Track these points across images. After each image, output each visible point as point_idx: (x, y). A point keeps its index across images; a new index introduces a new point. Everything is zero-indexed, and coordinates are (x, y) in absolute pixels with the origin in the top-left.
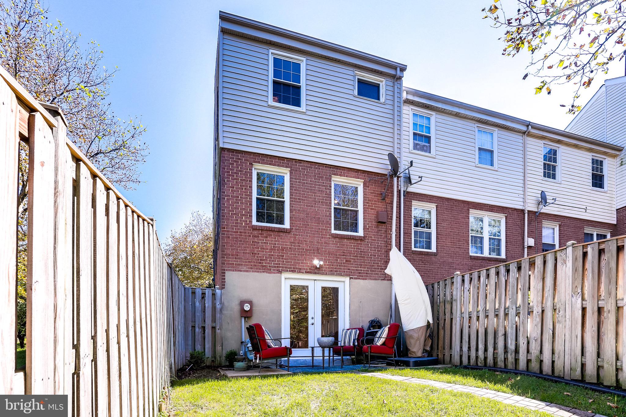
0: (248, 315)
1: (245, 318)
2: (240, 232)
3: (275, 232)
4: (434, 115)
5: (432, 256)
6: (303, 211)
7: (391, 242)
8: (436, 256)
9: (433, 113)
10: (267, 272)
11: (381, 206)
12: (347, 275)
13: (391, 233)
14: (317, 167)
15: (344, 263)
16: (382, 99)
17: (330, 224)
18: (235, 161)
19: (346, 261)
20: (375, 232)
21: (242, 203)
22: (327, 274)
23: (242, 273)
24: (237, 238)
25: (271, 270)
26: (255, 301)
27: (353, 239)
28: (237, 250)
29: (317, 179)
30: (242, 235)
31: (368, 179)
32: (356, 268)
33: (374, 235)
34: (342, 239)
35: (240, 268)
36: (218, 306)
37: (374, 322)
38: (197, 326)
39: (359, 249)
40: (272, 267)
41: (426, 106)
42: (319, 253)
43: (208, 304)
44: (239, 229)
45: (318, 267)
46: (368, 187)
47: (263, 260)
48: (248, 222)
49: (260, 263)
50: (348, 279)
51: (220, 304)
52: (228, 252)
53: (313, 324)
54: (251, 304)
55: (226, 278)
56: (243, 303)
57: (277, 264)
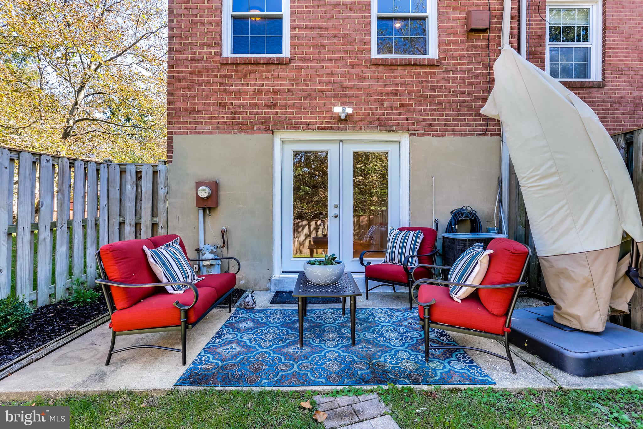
0: (209, 204)
1: (204, 210)
2: (199, 72)
3: (261, 66)
5: (592, 89)
6: (315, 26)
8: (603, 87)
10: (245, 133)
12: (403, 130)
13: (499, 48)
15: (396, 109)
17: (368, 44)
19: (402, 105)
20: (462, 50)
21: (203, 25)
22: (361, 129)
23: (202, 136)
24: (192, 81)
25: (253, 127)
26: (224, 181)
27: (415, 65)
28: (194, 100)
30: (202, 76)
32: (421, 115)
33: (460, 55)
34: (393, 67)
35: (199, 128)
36: (161, 191)
37: (462, 214)
38: (127, 222)
39: (428, 82)
40: (255, 123)
42: (346, 95)
43: (146, 186)
44: (197, 67)
45: (343, 117)
47: (240, 113)
48: (213, 54)
49: (234, 118)
50: (407, 135)
51: (165, 188)
52: (179, 104)
53: (336, 217)
54: (215, 187)
55: (174, 144)
56: (199, 184)
57: (264, 118)
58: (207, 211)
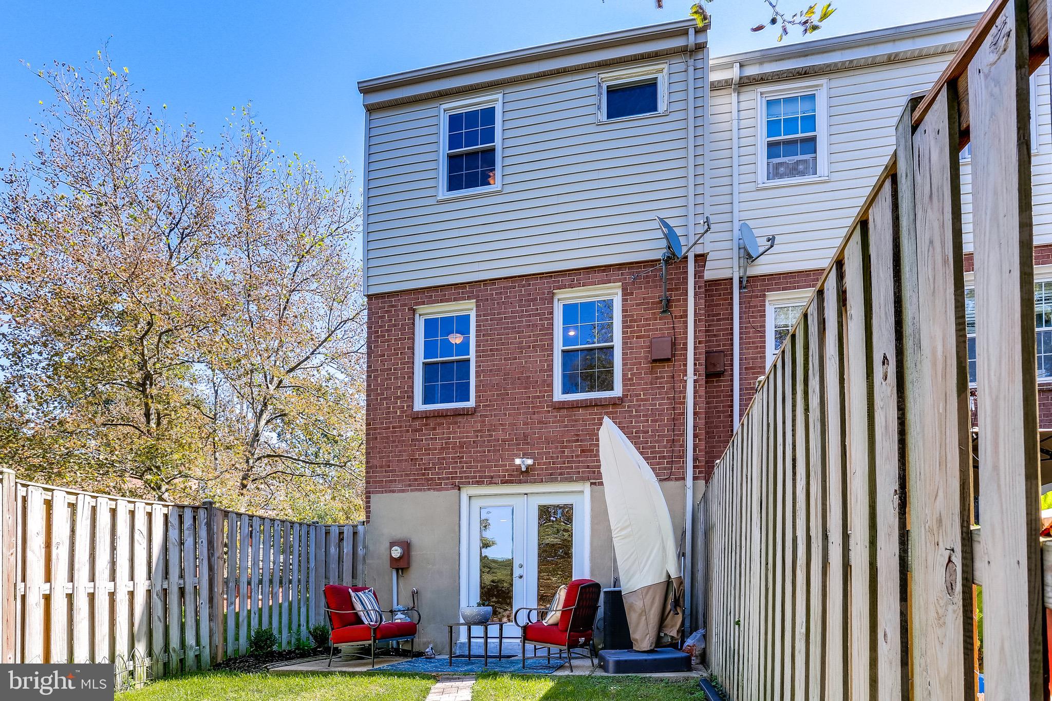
0: (402, 564)
1: (398, 571)
2: (393, 427)
3: (449, 417)
4: (825, 86)
6: (499, 370)
7: (684, 397)
10: (434, 489)
11: (660, 327)
12: (583, 479)
13: (685, 378)
14: (524, 282)
15: (577, 456)
16: (662, 106)
17: (551, 385)
18: (387, 312)
19: (583, 451)
20: (646, 384)
21: (396, 378)
22: (542, 481)
23: (396, 494)
24: (387, 438)
25: (441, 484)
26: (415, 541)
27: (596, 405)
28: (388, 457)
29: (524, 305)
30: (395, 432)
31: (629, 279)
33: (643, 389)
34: (574, 409)
35: (393, 486)
36: (361, 552)
40: (443, 479)
41: (798, 73)
42: (528, 444)
43: (347, 548)
44: (391, 423)
45: (524, 469)
46: (632, 294)
47: (429, 469)
48: (405, 409)
49: (424, 474)
50: (588, 484)
51: (363, 548)
52: (376, 462)
53: (521, 577)
54: (407, 546)
55: (372, 505)
56: (392, 544)
57: (451, 473)
58: (400, 571)
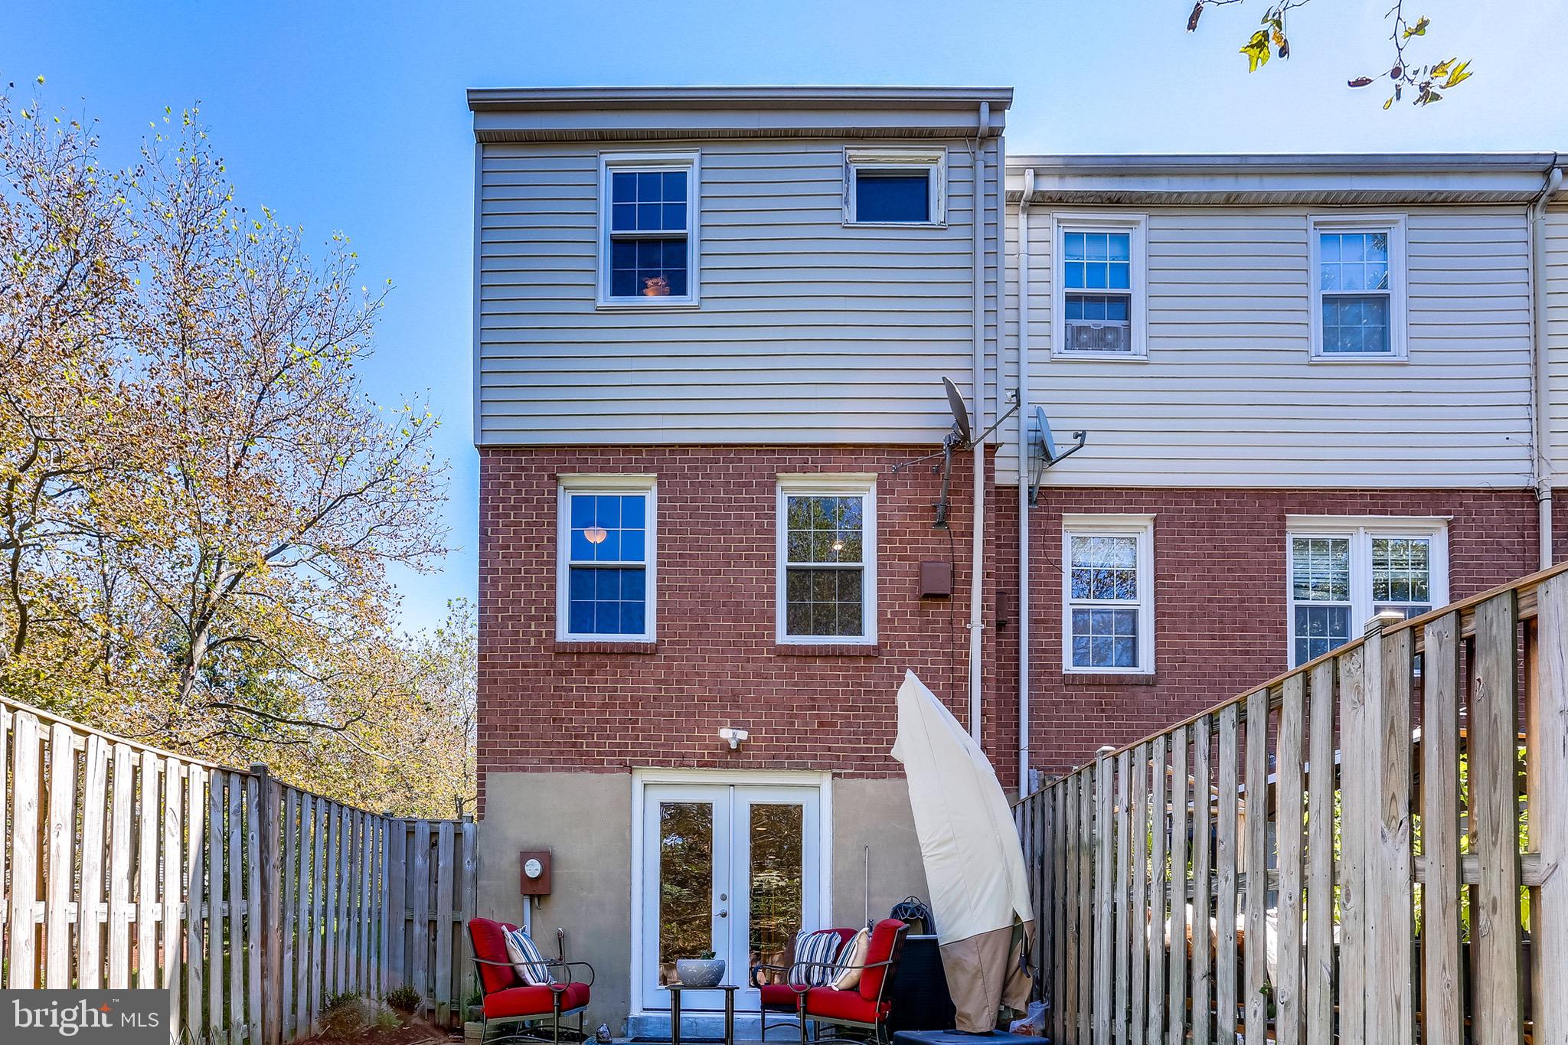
0: (539, 889)
1: (532, 897)
2: (524, 666)
3: (613, 656)
4: (1143, 224)
5: (1138, 689)
6: (693, 588)
7: (967, 655)
8: (1154, 685)
9: (1140, 217)
10: (591, 770)
11: (932, 545)
12: (822, 767)
13: (968, 626)
14: (732, 456)
15: (813, 732)
16: (936, 215)
17: (772, 619)
18: (513, 477)
19: (821, 724)
20: (913, 629)
21: (528, 587)
22: (761, 767)
23: (528, 775)
24: (514, 681)
25: (602, 762)
26: (560, 850)
27: (841, 656)
28: (516, 712)
29: (732, 490)
30: (527, 673)
31: (889, 469)
32: (850, 742)
33: (909, 638)
34: (808, 659)
35: (522, 761)
36: (468, 867)
37: (906, 910)
38: (416, 918)
39: (860, 685)
40: (605, 754)
41: (1109, 199)
42: (738, 707)
43: (445, 862)
44: (520, 657)
45: (733, 746)
46: (892, 492)
47: (583, 737)
48: (544, 636)
49: (574, 745)
50: (829, 776)
51: (473, 861)
52: (495, 720)
53: (724, 915)
54: (547, 859)
55: (487, 789)
56: (525, 856)
57: (618, 745)
58: (536, 899)
